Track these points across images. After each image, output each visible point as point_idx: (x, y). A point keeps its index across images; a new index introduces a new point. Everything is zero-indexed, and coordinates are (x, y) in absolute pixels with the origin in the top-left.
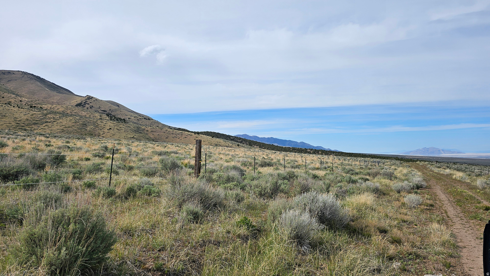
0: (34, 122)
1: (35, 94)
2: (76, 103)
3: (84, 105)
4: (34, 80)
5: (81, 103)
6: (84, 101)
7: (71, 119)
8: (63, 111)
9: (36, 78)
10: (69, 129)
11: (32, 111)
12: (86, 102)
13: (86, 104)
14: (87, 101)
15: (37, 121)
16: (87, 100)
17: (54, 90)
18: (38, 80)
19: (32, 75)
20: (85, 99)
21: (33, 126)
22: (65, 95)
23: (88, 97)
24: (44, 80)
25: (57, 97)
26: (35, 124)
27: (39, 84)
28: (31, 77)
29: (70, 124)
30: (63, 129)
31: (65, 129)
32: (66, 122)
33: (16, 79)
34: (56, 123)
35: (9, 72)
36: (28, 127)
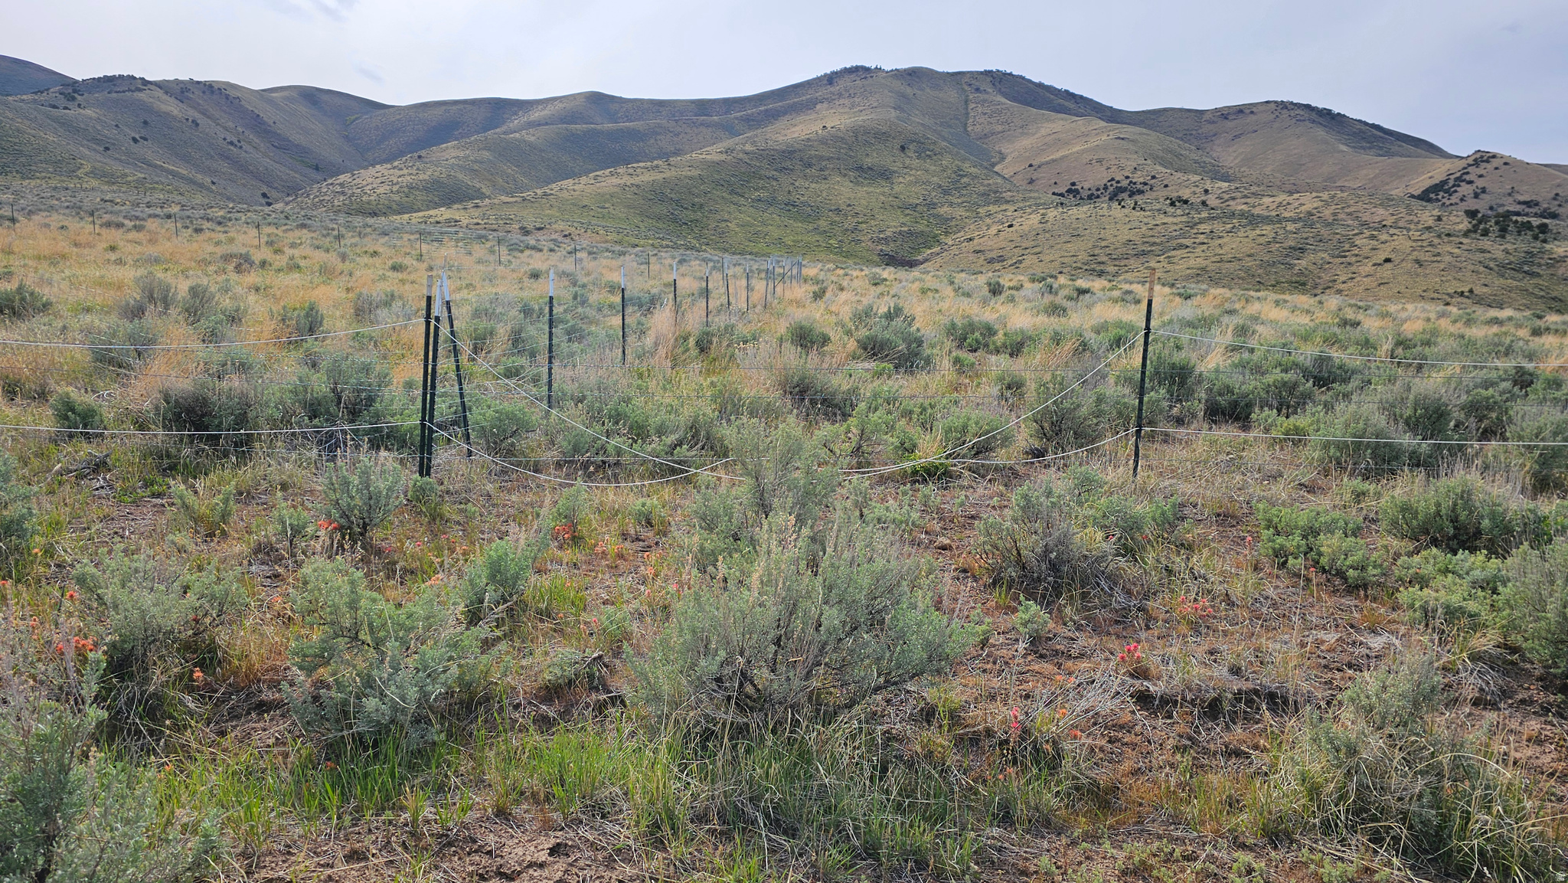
1: (1303, 168)
2: (1425, 186)
3: (1454, 186)
4: (1307, 123)
5: (1444, 183)
6: (1458, 175)
9: (1314, 116)
12: (1465, 177)
13: (1462, 184)
14: (1468, 173)
15: (1153, 244)
16: (1470, 169)
17: (1370, 148)
18: (1321, 120)
19: (1308, 107)
20: (1463, 163)
22: (1400, 159)
23: (1478, 156)
24: (1343, 119)
25: (1370, 166)
27: (1320, 133)
29: (1246, 249)
33: (1255, 128)
34: (1205, 247)
35: (1240, 111)
36: (1117, 263)
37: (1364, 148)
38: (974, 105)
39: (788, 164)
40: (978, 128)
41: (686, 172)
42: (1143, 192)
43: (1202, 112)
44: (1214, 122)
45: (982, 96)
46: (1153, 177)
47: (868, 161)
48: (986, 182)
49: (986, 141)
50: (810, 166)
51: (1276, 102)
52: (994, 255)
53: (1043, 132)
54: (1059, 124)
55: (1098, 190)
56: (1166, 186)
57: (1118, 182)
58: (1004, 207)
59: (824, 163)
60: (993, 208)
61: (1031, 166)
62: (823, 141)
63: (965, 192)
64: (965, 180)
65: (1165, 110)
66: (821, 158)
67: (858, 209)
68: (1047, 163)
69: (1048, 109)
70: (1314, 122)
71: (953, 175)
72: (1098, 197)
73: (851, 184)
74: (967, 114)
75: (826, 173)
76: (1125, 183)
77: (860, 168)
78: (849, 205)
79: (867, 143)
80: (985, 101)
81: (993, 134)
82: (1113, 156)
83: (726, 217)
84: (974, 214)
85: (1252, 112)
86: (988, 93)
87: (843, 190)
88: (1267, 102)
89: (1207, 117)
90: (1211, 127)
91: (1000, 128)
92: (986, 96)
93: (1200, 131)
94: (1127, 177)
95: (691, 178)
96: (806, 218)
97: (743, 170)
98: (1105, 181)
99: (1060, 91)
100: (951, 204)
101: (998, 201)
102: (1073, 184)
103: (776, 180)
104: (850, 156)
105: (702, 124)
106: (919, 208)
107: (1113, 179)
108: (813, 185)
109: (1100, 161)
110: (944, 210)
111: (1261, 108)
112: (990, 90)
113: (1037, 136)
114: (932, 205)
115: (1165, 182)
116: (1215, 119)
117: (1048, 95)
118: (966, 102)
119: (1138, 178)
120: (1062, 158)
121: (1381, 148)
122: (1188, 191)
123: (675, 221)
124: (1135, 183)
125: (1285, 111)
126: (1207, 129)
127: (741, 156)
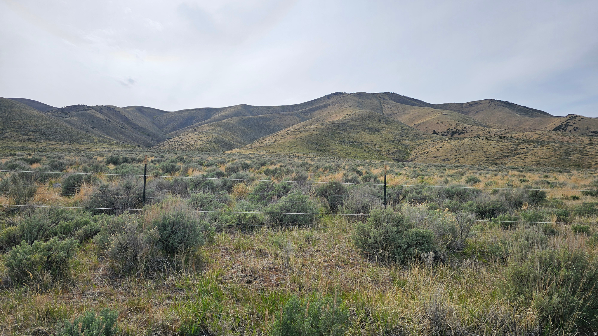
0: (505, 154)
1: (505, 122)
2: (554, 127)
3: (565, 127)
4: (502, 106)
5: (561, 126)
6: (565, 123)
7: (548, 147)
8: (537, 139)
9: (504, 104)
10: (547, 160)
11: (501, 142)
12: (568, 124)
13: (568, 126)
15: (508, 153)
16: (569, 121)
17: (526, 115)
18: (506, 105)
19: (500, 101)
20: (565, 119)
21: (504, 159)
22: (540, 118)
23: (570, 116)
24: (514, 105)
25: (529, 122)
26: (506, 157)
27: (508, 110)
28: (499, 103)
29: (548, 154)
30: (538, 161)
31: (541, 161)
32: (542, 151)
33: (483, 109)
34: (530, 153)
35: (476, 103)
36: (499, 160)
37: (524, 115)
38: (384, 104)
39: (344, 128)
40: (387, 112)
41: (314, 133)
42: (463, 133)
43: (462, 104)
44: (467, 107)
45: (386, 101)
46: (465, 128)
47: (370, 126)
48: (413, 132)
49: (391, 116)
50: (351, 128)
51: (488, 100)
52: (443, 158)
53: (412, 113)
54: (417, 110)
55: (445, 133)
56: (472, 131)
57: (452, 130)
58: (425, 140)
59: (356, 127)
60: (422, 141)
61: (415, 125)
62: (353, 120)
63: (408, 136)
64: (405, 131)
65: (448, 104)
66: (354, 126)
67: (375, 143)
68: (421, 124)
69: (409, 105)
70: (504, 106)
71: (401, 130)
72: (446, 135)
73: (368, 134)
74: (382, 107)
75: (358, 130)
76: (455, 130)
77: (368, 128)
78: (371, 142)
79: (367, 120)
80: (387, 103)
81: (393, 114)
82: (445, 121)
83: (334, 148)
84: (416, 144)
85: (481, 104)
86: (388, 100)
87: (367, 137)
88: (485, 100)
89: (464, 106)
90: (467, 109)
91: (395, 112)
92: (387, 101)
93: (463, 111)
94: (455, 128)
95: (316, 135)
96: (359, 147)
97: (331, 131)
98: (446, 130)
99: (411, 98)
100: (405, 140)
101: (422, 138)
102: (434, 131)
103: (342, 134)
104: (363, 124)
105: (288, 115)
106: (395, 142)
107: (449, 129)
108: (356, 135)
109: (441, 123)
110: (404, 142)
111: (484, 102)
112: (389, 99)
113: (410, 114)
114: (399, 141)
115: (471, 129)
116: (468, 106)
117: (408, 100)
118: (380, 103)
119: (459, 128)
120: (426, 122)
121: (529, 114)
122: (481, 132)
123: (318, 150)
124: (459, 130)
125: (493, 103)
126: (465, 110)
127: (328, 126)
